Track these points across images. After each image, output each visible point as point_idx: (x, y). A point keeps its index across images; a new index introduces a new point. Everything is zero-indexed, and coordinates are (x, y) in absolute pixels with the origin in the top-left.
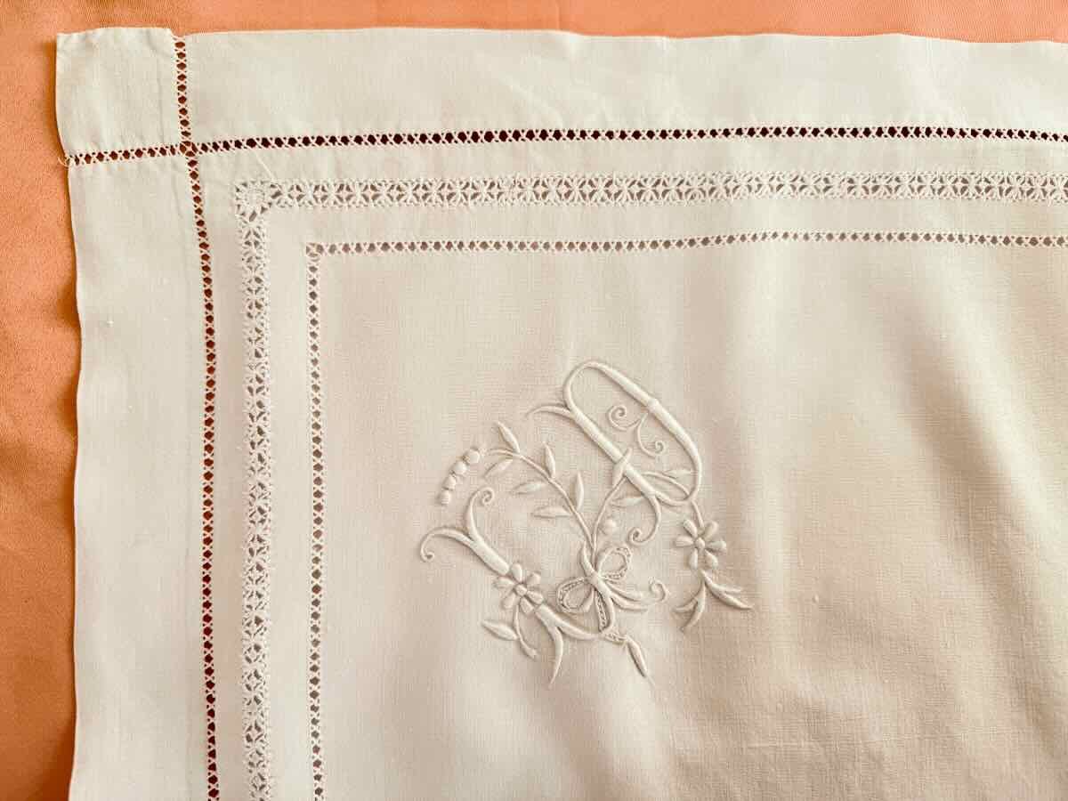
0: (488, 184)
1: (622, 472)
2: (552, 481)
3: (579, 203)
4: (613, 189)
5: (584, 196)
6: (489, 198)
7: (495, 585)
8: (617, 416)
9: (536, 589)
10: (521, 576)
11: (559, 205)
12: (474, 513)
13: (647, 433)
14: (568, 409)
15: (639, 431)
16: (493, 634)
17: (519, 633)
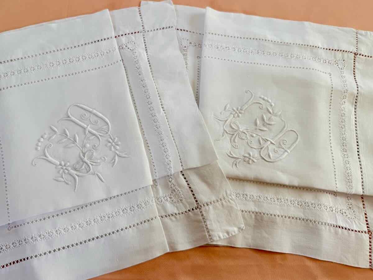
0: (37, 66)
1: (88, 130)
2: (68, 137)
3: (63, 66)
4: (71, 60)
5: (64, 64)
6: (38, 69)
7: (56, 168)
8: (84, 116)
9: (68, 166)
10: (63, 163)
11: (57, 67)
12: (47, 150)
13: (93, 119)
14: (70, 118)
15: (91, 119)
16: (57, 181)
17: (65, 179)
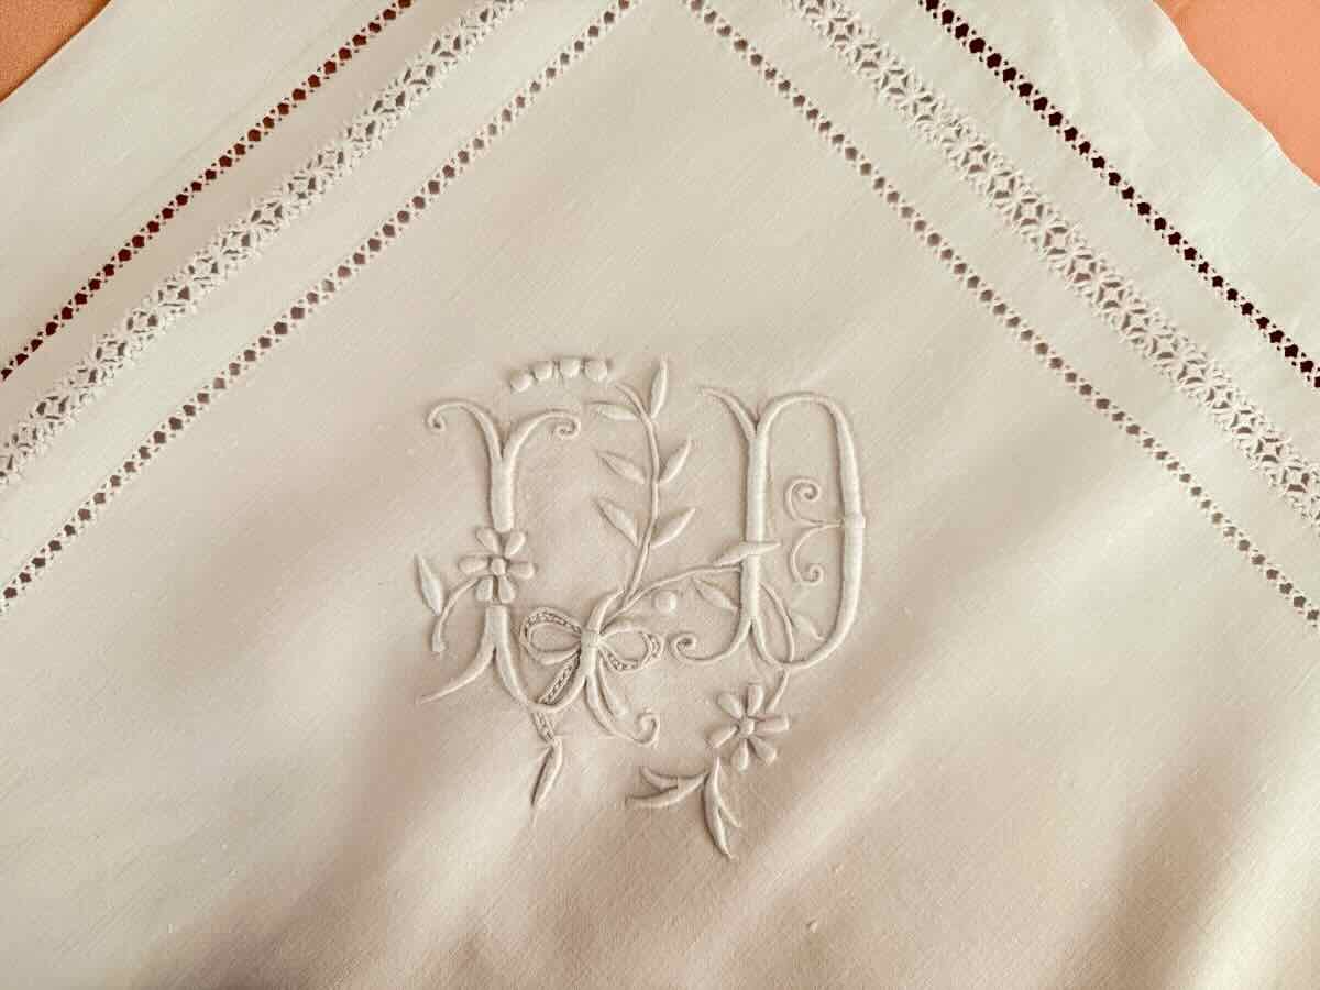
0: (925, 94)
1: (744, 556)
2: (656, 486)
3: (1005, 218)
4: (1058, 241)
5: (1018, 215)
6: (911, 108)
7: (476, 531)
8: (802, 493)
9: (516, 582)
10: (513, 551)
11: (981, 195)
12: (533, 432)
13: (816, 547)
14: (756, 428)
15: (808, 535)
16: (418, 580)
17: (446, 612)
